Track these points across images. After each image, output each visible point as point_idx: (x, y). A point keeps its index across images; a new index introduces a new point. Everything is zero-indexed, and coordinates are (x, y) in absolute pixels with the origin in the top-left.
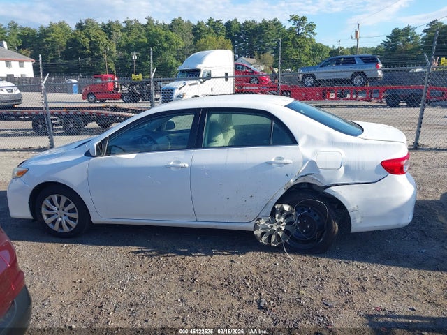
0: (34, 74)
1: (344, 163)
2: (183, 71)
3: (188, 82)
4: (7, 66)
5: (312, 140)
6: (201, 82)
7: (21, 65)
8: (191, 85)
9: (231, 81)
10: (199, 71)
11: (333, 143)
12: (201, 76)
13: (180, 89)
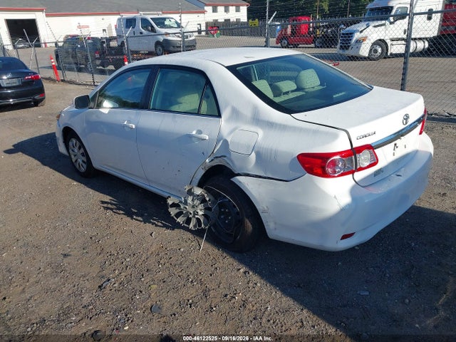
0: (248, 18)
1: (256, 149)
2: (372, 10)
3: (373, 24)
4: (226, 11)
5: (236, 114)
6: (391, 23)
7: (238, 10)
8: (375, 27)
9: (437, 18)
10: (392, 8)
11: (257, 120)
12: (393, 13)
13: (361, 32)
